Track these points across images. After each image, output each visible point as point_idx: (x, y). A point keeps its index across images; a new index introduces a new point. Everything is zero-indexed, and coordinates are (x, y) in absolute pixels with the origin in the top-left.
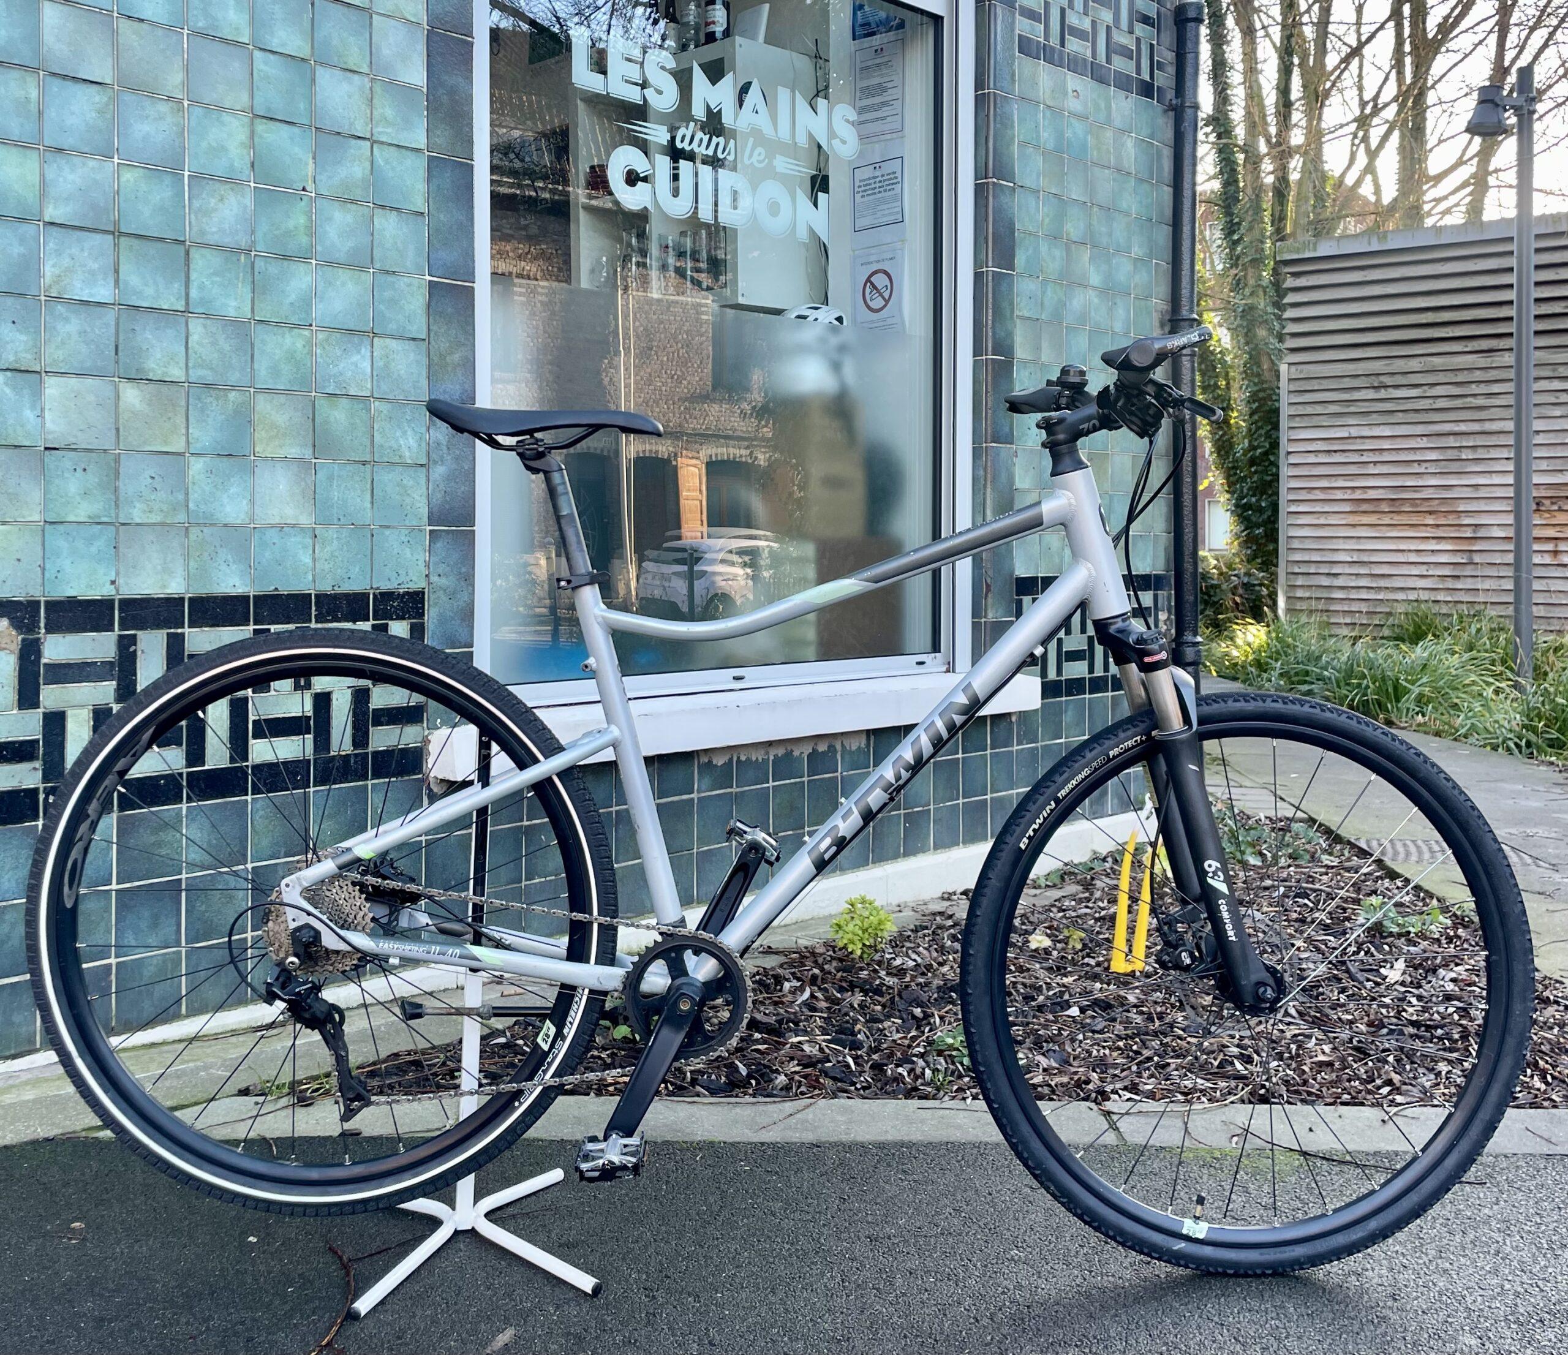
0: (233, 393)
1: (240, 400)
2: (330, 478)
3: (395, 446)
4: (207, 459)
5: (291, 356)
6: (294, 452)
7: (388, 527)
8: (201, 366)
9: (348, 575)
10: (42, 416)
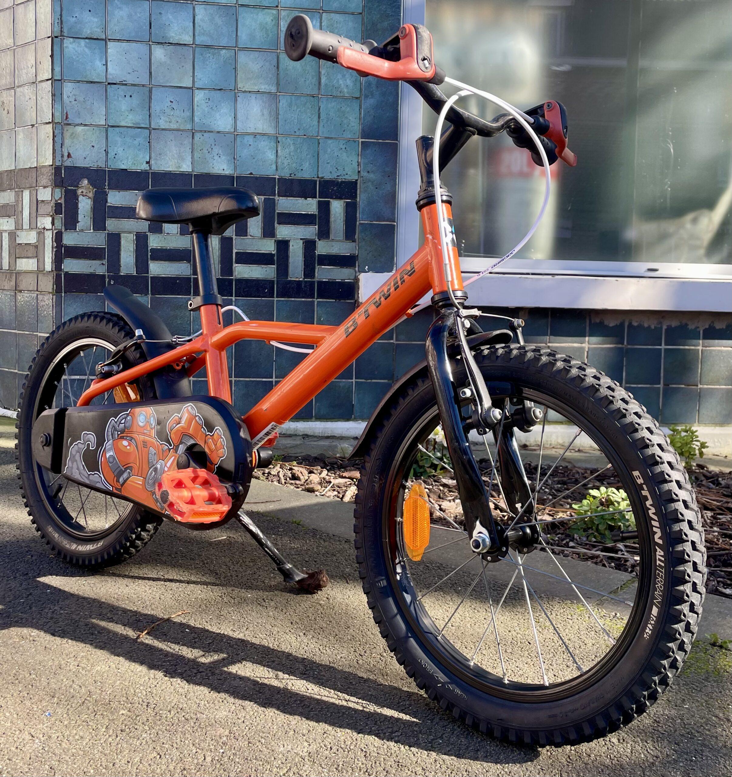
0: (224, 51)
1: (228, 55)
2: (290, 105)
3: (336, 85)
4: (206, 91)
5: (263, 27)
6: (264, 88)
7: (331, 138)
8: (203, 34)
9: (301, 168)
10: (106, 65)
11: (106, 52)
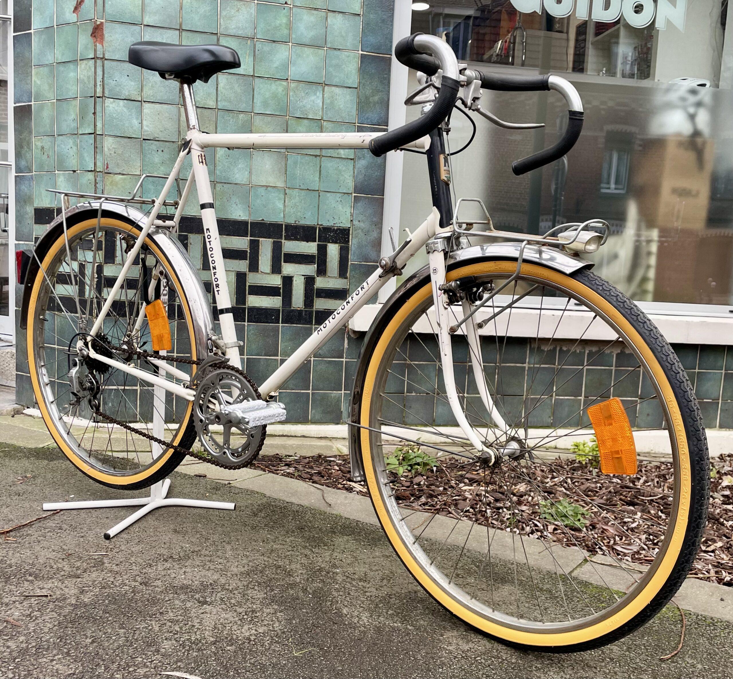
0: (242, 115)
1: (246, 118)
2: (295, 163)
5: (275, 96)
7: (329, 192)
8: (225, 100)
9: (305, 216)
10: (141, 123)
11: (141, 112)
